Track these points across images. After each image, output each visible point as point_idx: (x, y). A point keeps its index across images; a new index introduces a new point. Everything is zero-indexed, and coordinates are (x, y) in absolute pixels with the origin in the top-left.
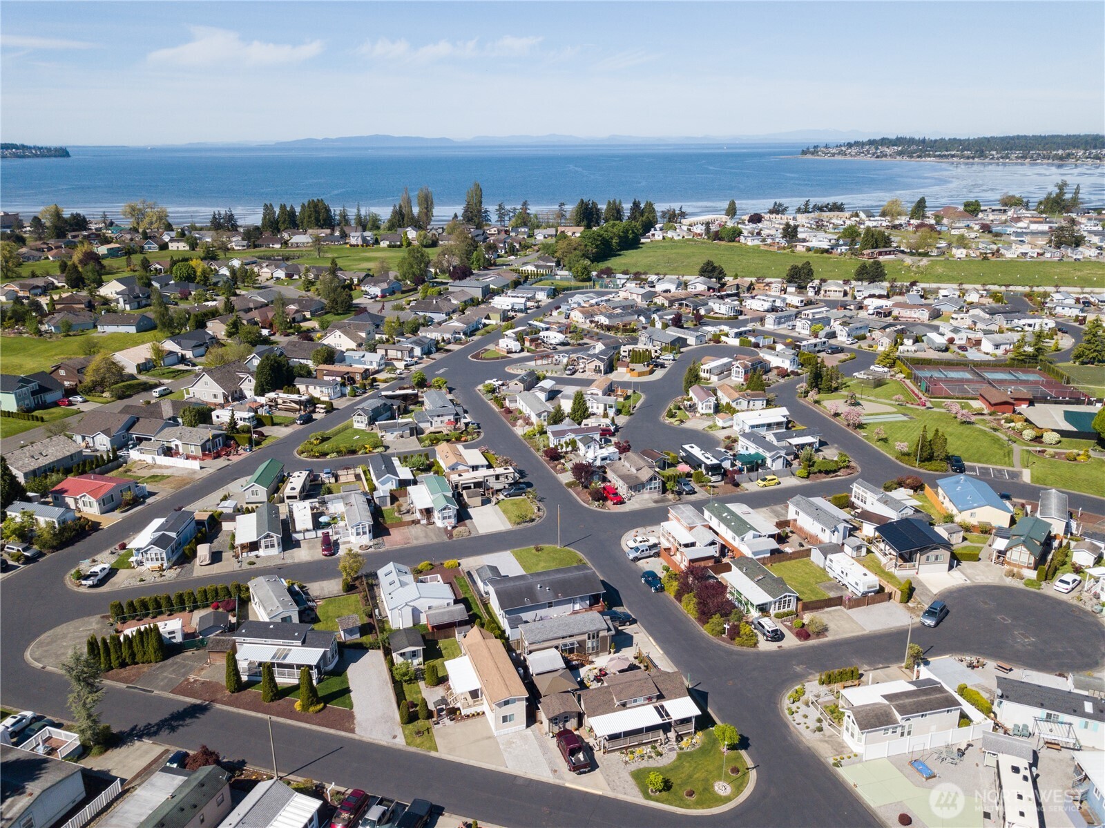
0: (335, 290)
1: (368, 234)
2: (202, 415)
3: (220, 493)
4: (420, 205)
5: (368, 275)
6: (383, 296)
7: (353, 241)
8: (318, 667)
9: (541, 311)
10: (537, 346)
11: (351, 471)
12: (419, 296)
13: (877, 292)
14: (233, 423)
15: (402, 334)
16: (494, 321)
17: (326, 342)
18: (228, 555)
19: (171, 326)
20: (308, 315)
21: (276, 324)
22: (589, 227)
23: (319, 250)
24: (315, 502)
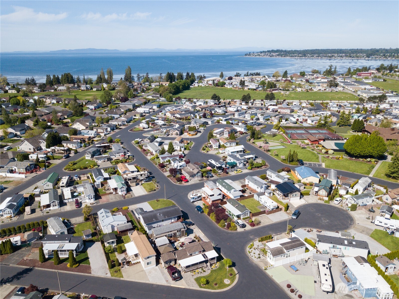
0: (76, 107)
1: (88, 86)
2: (25, 157)
3: (34, 186)
4: (108, 75)
5: (89, 101)
6: (95, 109)
7: (82, 88)
8: (76, 250)
9: (155, 113)
10: (154, 126)
11: (85, 175)
12: (109, 108)
13: (273, 104)
14: (38, 159)
15: (103, 123)
16: (138, 117)
17: (73, 127)
18: (38, 210)
19: (10, 123)
20: (66, 117)
21: (53, 121)
22: (171, 82)
23: (69, 92)
24: (72, 188)
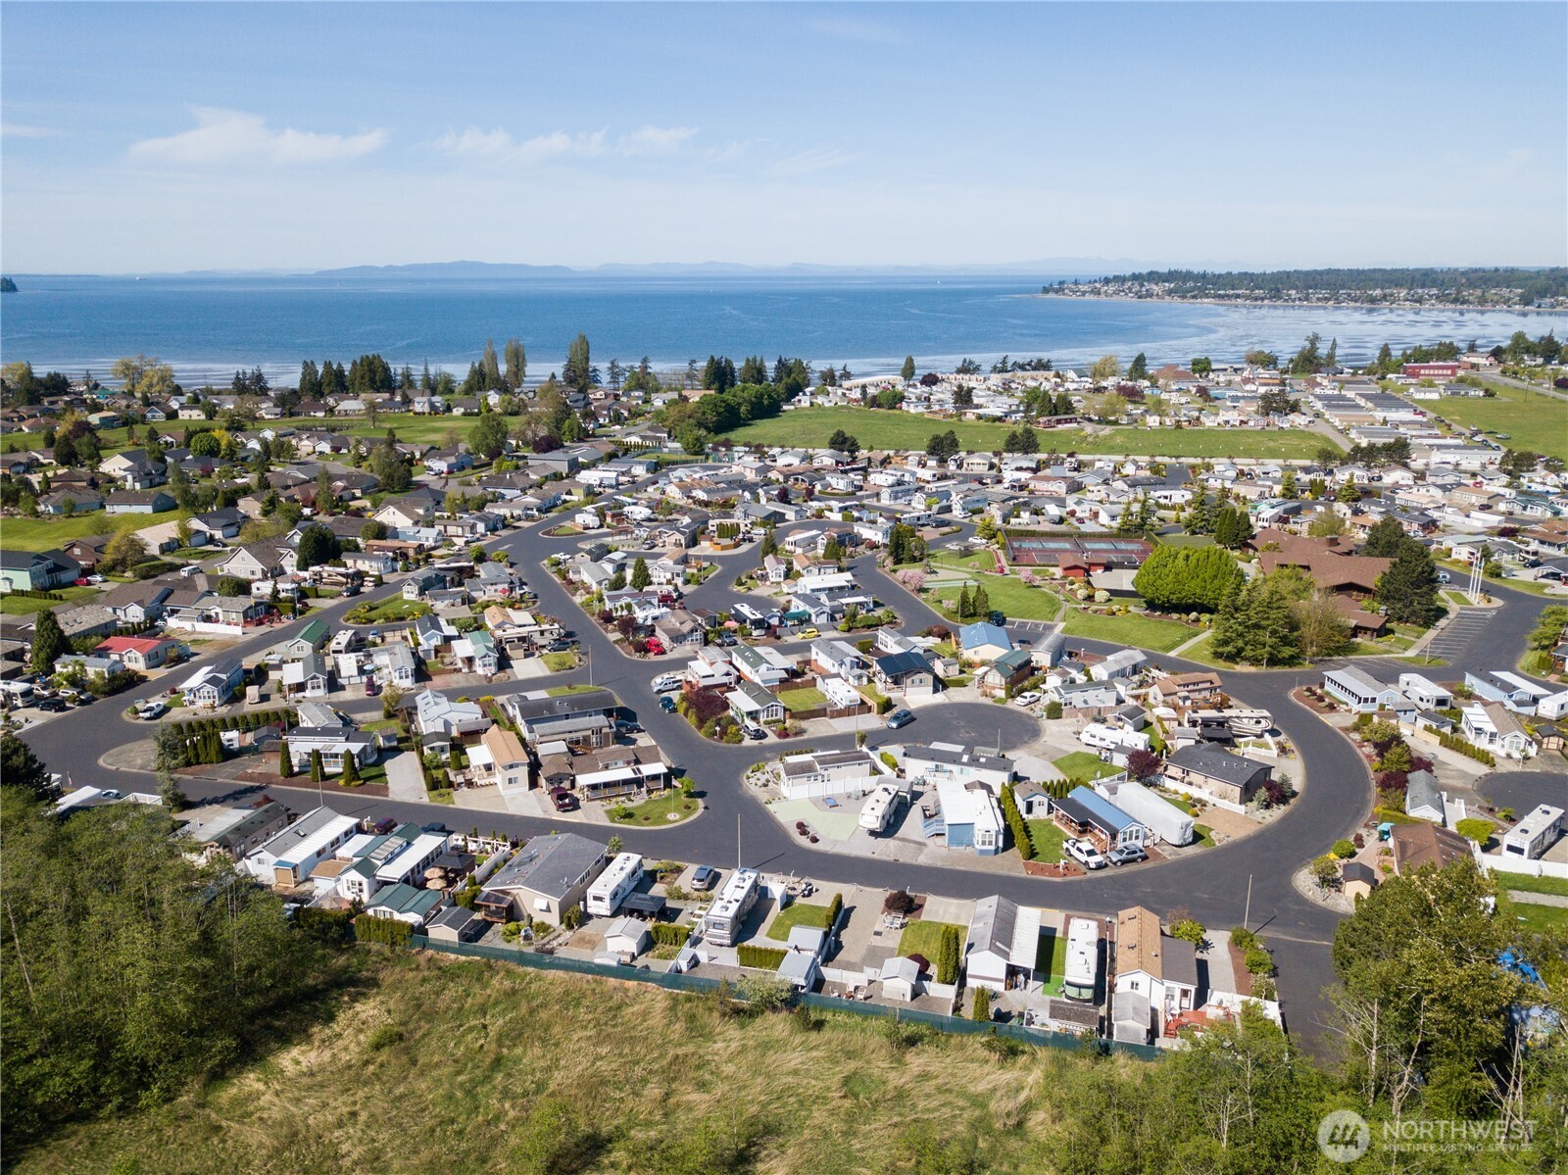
0: (391, 465)
1: (438, 400)
2: (242, 587)
3: (266, 651)
4: (508, 362)
5: (432, 448)
6: (450, 472)
7: (418, 408)
9: (636, 486)
10: (619, 522)
11: (398, 633)
12: (493, 471)
13: (1025, 464)
14: (276, 592)
15: (466, 511)
16: (577, 497)
17: (378, 519)
18: (275, 697)
19: (194, 504)
20: (358, 493)
21: (320, 502)
22: (721, 390)
23: (374, 419)
24: (361, 654)
